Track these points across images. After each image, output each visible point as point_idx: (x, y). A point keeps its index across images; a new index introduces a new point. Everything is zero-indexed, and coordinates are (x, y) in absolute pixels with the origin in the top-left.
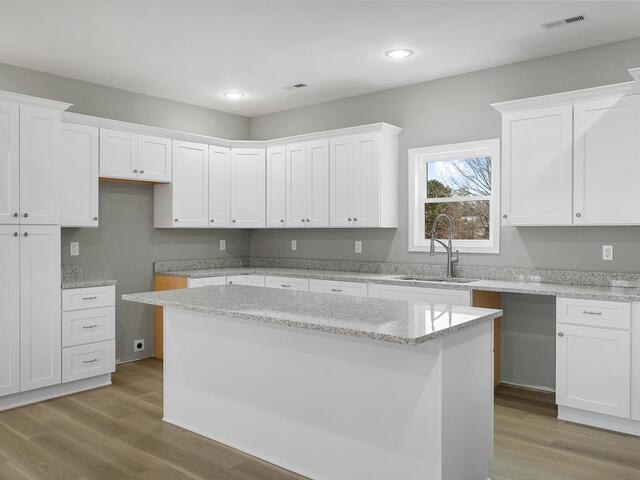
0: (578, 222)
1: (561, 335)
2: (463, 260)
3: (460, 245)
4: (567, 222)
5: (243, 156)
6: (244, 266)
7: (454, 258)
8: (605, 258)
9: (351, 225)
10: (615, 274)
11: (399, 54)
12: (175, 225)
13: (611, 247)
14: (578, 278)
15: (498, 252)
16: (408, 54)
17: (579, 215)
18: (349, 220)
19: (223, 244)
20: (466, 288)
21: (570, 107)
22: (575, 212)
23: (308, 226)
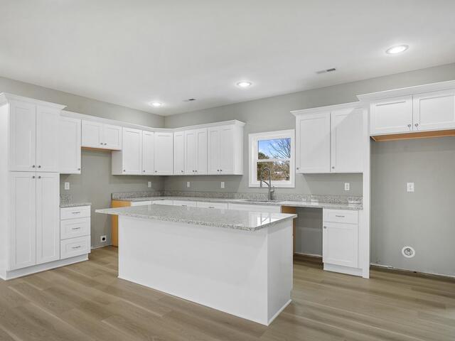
0: (333, 171)
1: (325, 227)
2: (276, 191)
3: (275, 183)
4: (328, 171)
5: (161, 137)
6: (161, 196)
7: (272, 190)
8: (346, 189)
9: (219, 173)
10: (350, 197)
11: (244, 85)
12: (124, 173)
13: (349, 184)
14: (333, 200)
15: (294, 187)
16: (248, 84)
17: (333, 168)
18: (218, 171)
19: (150, 184)
20: (278, 205)
21: (329, 114)
22: (332, 166)
23: (196, 174)
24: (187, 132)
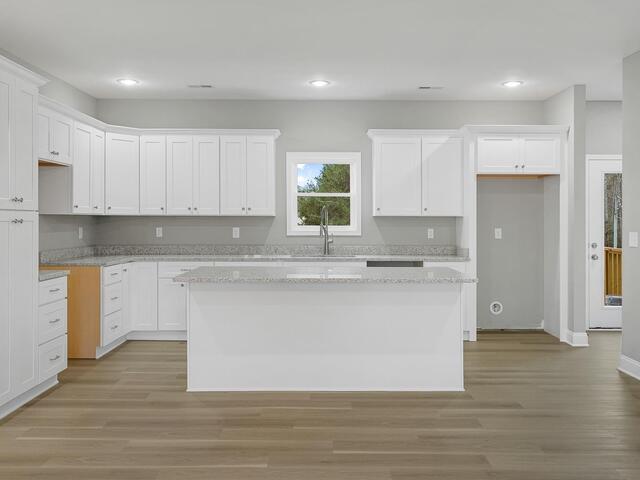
0: (425, 214)
2: (336, 241)
4: (418, 214)
7: (330, 240)
8: (429, 237)
9: (244, 213)
11: (320, 84)
12: (76, 212)
13: (433, 230)
14: (414, 250)
15: (360, 234)
16: (325, 83)
17: (426, 209)
18: (243, 209)
19: (81, 232)
20: (359, 260)
21: (419, 140)
22: (424, 207)
23: (195, 213)
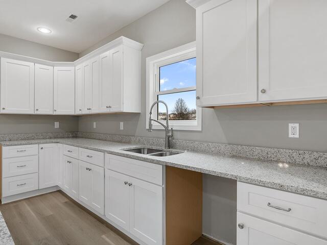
0: (264, 99)
1: (242, 227)
3: (174, 124)
6: (73, 137)
7: (170, 134)
8: (291, 136)
10: (301, 152)
13: (297, 125)
14: (265, 154)
15: (200, 130)
19: (57, 125)
22: (260, 89)
24: (84, 64)
